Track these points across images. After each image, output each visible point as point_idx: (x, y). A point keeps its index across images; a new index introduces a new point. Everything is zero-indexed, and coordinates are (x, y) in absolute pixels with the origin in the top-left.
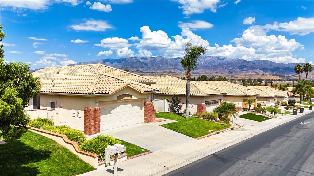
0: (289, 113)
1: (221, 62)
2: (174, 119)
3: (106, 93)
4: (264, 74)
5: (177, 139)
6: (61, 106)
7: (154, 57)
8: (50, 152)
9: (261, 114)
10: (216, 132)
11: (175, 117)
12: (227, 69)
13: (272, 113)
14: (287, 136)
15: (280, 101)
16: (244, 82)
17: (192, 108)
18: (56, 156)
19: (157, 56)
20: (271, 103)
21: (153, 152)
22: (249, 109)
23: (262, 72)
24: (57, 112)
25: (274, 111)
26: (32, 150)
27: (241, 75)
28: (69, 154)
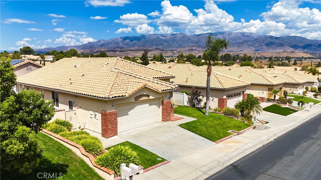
0: (318, 103)
1: (247, 39)
2: (193, 117)
3: (122, 96)
4: (294, 51)
5: (195, 143)
6: (79, 106)
7: (175, 34)
8: (67, 166)
9: (287, 106)
10: (237, 132)
11: (194, 113)
12: (253, 46)
13: (299, 104)
14: (313, 138)
15: (309, 87)
16: (271, 61)
17: (212, 101)
18: (73, 171)
19: (178, 33)
20: (299, 90)
21: (170, 162)
22: (274, 100)
23: (291, 49)
24: (75, 112)
25: (302, 101)
26: (50, 164)
27: (268, 53)
28: (86, 167)
